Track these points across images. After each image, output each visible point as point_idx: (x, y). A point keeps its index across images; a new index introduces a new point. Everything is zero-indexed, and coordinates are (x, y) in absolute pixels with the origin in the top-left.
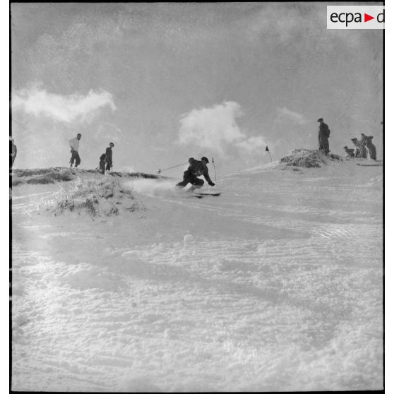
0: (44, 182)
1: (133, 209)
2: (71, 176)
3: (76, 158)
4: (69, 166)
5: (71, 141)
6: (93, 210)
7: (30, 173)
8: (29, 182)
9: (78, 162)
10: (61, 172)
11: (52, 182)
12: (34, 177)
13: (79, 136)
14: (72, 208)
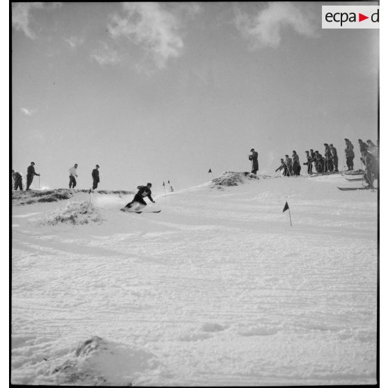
0: (50, 200)
1: (95, 221)
2: (69, 195)
3: (73, 181)
4: (68, 188)
5: (70, 170)
6: (74, 221)
7: (41, 194)
8: (40, 201)
9: (75, 185)
10: (62, 193)
11: (56, 200)
12: (44, 197)
13: (76, 166)
14: (63, 220)
